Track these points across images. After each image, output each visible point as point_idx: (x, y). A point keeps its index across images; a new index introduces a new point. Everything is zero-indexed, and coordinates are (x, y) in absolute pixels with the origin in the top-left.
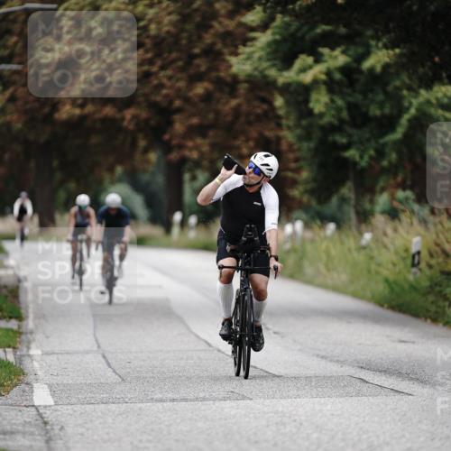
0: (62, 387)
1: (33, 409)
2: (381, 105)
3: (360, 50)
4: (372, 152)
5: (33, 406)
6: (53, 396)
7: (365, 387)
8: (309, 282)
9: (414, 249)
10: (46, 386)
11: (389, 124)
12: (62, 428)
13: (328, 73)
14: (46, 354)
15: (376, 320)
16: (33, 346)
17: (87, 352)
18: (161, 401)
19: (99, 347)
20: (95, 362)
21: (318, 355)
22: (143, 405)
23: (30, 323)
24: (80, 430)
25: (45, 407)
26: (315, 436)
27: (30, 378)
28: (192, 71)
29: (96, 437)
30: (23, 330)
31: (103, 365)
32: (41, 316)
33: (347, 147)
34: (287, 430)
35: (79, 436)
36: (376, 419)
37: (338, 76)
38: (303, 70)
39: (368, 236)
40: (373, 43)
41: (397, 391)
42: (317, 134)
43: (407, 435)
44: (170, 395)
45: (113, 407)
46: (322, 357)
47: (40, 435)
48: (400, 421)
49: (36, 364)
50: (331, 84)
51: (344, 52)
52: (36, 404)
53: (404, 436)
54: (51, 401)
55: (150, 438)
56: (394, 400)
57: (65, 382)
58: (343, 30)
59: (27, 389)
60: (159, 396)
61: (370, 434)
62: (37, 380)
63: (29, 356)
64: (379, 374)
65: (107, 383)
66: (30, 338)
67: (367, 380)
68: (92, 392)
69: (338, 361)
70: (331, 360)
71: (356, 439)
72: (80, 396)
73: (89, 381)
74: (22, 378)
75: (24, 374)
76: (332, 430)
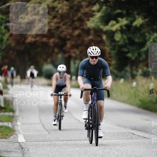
0: (28, 136)
1: (18, 143)
2: (139, 38)
3: (132, 19)
4: (136, 54)
5: (18, 142)
6: (25, 139)
7: (134, 136)
8: (114, 99)
9: (151, 88)
10: (23, 135)
12: (28, 150)
13: (121, 27)
14: (22, 124)
15: (138, 113)
16: (18, 121)
17: (36, 124)
18: (63, 141)
19: (41, 122)
20: (40, 127)
21: (117, 125)
22: (56, 142)
23: (17, 113)
24: (34, 151)
25: (22, 143)
26: (116, 153)
27: (17, 133)
28: (74, 26)
29: (40, 153)
30: (15, 116)
31: (42, 128)
32: (21, 111)
33: (128, 53)
34: (107, 151)
35: (34, 153)
36: (138, 147)
37: (124, 28)
38: (113, 26)
39: (134, 84)
40: (137, 16)
41: (145, 137)
42: (117, 48)
44: (66, 139)
45: (46, 143)
46: (119, 126)
47: (20, 152)
48: (146, 148)
49: (19, 128)
50: (122, 31)
51: (126, 20)
52: (19, 142)
53: (147, 153)
54: (24, 141)
55: (59, 154)
56: (143, 140)
57: (29, 134)
59: (16, 136)
60: (62, 139)
61: (136, 152)
62: (19, 133)
63: (17, 125)
64: (138, 131)
65: (44, 135)
66: (17, 118)
67: (134, 133)
68: (38, 137)
69: (124, 127)
70: (122, 127)
71: (131, 154)
72: (34, 139)
73: (38, 134)
74: (14, 132)
75: (15, 131)
76: (122, 151)
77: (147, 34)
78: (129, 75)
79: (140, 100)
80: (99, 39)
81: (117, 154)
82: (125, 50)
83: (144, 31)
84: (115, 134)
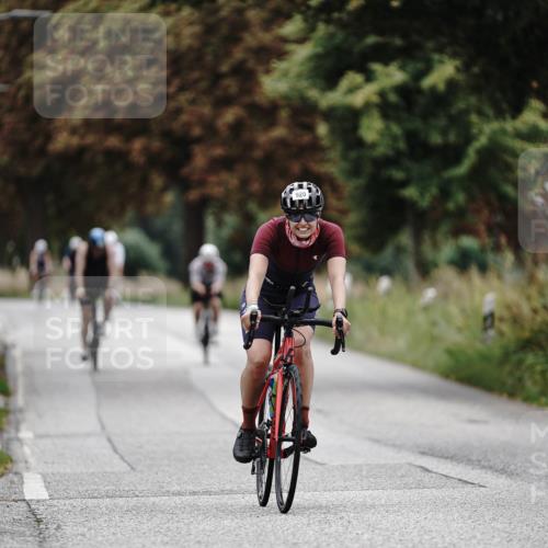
0: (58, 478)
1: (24, 504)
2: (444, 132)
3: (420, 66)
4: (434, 190)
5: (24, 500)
6: (47, 488)
7: (426, 478)
8: (360, 349)
9: (486, 309)
10: (39, 476)
11: (453, 155)
12: (59, 527)
13: (382, 94)
14: (39, 436)
15: (441, 395)
16: (23, 427)
17: (88, 435)
18: (179, 494)
19: (103, 427)
20: (99, 446)
21: (369, 439)
22: (157, 500)
23: (20, 399)
24: (81, 530)
25: (38, 501)
26: (366, 536)
27: (20, 466)
28: (219, 93)
29: (100, 539)
30: (11, 407)
31: (108, 451)
32: (32, 390)
33: (404, 184)
34: (333, 529)
35: (79, 537)
36: (441, 515)
37: (393, 98)
38: (352, 90)
39: (430, 293)
40: (436, 57)
41: (465, 482)
42: (368, 169)
43: (479, 536)
44: (191, 488)
45: (121, 501)
46: (377, 441)
47: (31, 535)
48: (470, 518)
49: (27, 450)
50: (385, 108)
52: (27, 498)
53: (475, 537)
54: (44, 495)
55: (166, 539)
56: (461, 492)
57: (62, 471)
58: (398, 42)
59: (16, 479)
60: (176, 488)
61: (434, 534)
62: (28, 469)
63: (19, 440)
64: (443, 461)
65: (113, 473)
66: (19, 416)
67: (430, 468)
68: (95, 483)
69: (394, 446)
70: (386, 445)
71: (416, 540)
72: (80, 489)
73: (91, 470)
74: (9, 466)
75: (11, 461)
76: (387, 529)
77: (474, 118)
78: (409, 264)
79: (450, 352)
80: (306, 139)
81: (369, 540)
82: (398, 175)
83: (461, 105)
84: (361, 471)
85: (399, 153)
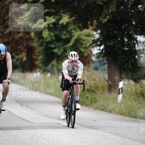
2: (65, 35)
3: (59, 17)
4: (62, 50)
11: (68, 41)
13: (48, 25)
21: (44, 116)
26: (43, 141)
28: (5, 25)
33: (54, 48)
34: (35, 139)
37: (51, 26)
40: (63, 15)
41: (70, 127)
42: (45, 45)
43: (73, 142)
46: (46, 116)
48: (71, 137)
50: (49, 28)
51: (53, 18)
53: (72, 142)
58: (53, 11)
61: (61, 141)
67: (60, 124)
69: (51, 117)
70: (49, 117)
76: (49, 140)
77: (73, 31)
78: (55, 69)
80: (28, 36)
82: (53, 46)
83: (71, 28)
84: (42, 124)
85: (53, 40)
